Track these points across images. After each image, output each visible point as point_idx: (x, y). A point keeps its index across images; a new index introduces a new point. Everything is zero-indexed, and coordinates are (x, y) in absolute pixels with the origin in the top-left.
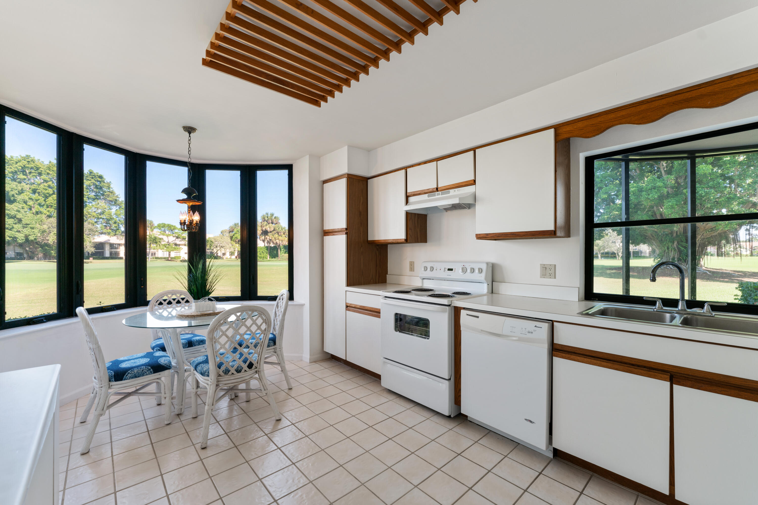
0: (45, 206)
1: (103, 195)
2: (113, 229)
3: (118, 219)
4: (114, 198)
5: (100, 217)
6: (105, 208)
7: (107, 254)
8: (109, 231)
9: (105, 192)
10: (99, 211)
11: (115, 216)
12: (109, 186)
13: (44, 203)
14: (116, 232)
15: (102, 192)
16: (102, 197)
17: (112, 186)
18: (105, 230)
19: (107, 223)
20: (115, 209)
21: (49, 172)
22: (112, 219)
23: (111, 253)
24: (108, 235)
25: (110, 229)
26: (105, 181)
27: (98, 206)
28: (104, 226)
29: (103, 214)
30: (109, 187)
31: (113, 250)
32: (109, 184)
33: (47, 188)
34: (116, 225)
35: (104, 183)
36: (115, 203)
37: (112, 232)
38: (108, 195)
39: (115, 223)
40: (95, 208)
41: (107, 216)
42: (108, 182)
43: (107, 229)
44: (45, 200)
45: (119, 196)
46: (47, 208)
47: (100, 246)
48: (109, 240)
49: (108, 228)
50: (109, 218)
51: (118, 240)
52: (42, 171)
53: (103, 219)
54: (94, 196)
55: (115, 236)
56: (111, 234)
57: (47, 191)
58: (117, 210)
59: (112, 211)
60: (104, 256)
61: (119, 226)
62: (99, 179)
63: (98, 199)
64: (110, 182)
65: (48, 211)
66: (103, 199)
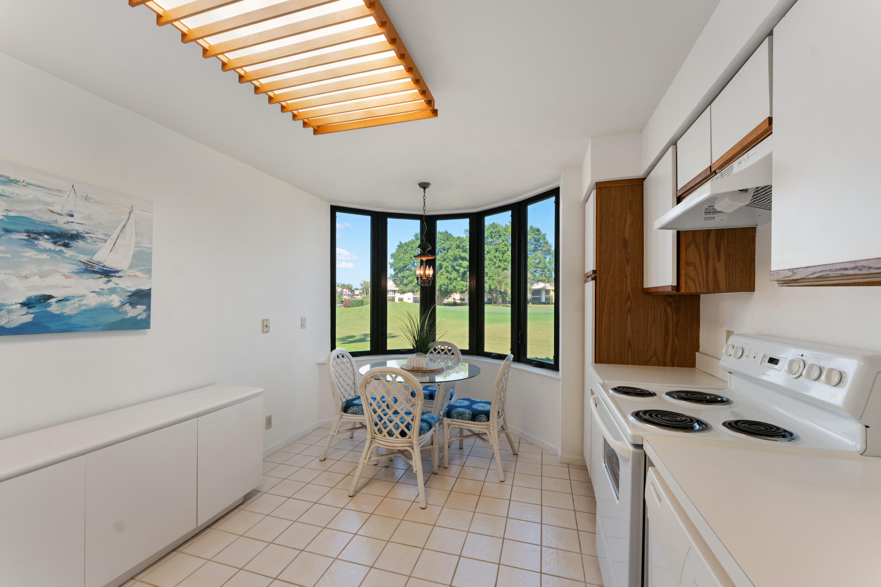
0: (503, 261)
1: (540, 246)
2: (547, 277)
3: (551, 267)
4: (548, 248)
5: (537, 266)
6: (542, 258)
7: (543, 300)
8: (544, 278)
9: (542, 243)
10: (537, 261)
11: (548, 264)
12: (544, 237)
13: (502, 258)
14: (549, 279)
15: (539, 244)
16: (539, 248)
17: (546, 237)
18: (541, 277)
19: (543, 272)
20: (549, 258)
21: (505, 233)
22: (546, 267)
23: (546, 299)
24: (543, 282)
25: (545, 277)
26: (542, 234)
27: (536, 256)
28: (541, 274)
29: (540, 264)
30: (544, 239)
31: (547, 296)
32: (544, 235)
33: (504, 246)
34: (549, 273)
35: (541, 235)
36: (549, 252)
37: (547, 279)
38: (544, 246)
39: (549, 270)
40: (534, 258)
41: (543, 264)
42: (544, 233)
43: (543, 277)
44: (502, 256)
45: (551, 246)
46: (504, 262)
47: (537, 292)
48: (545, 287)
49: (543, 275)
50: (544, 266)
51: (551, 286)
52: (501, 233)
53: (540, 268)
54: (534, 248)
55: (548, 283)
56: (546, 282)
57: (504, 249)
58: (550, 258)
59: (546, 260)
60: (541, 301)
61: (551, 273)
62: (537, 233)
63: (536, 250)
64: (545, 233)
65: (504, 265)
66: (540, 250)
